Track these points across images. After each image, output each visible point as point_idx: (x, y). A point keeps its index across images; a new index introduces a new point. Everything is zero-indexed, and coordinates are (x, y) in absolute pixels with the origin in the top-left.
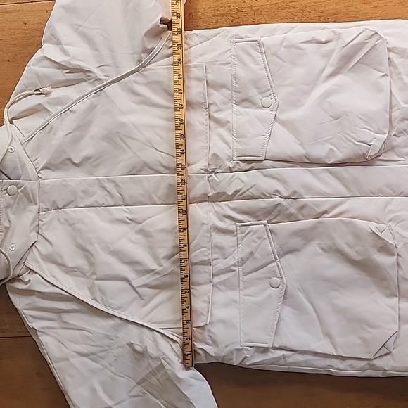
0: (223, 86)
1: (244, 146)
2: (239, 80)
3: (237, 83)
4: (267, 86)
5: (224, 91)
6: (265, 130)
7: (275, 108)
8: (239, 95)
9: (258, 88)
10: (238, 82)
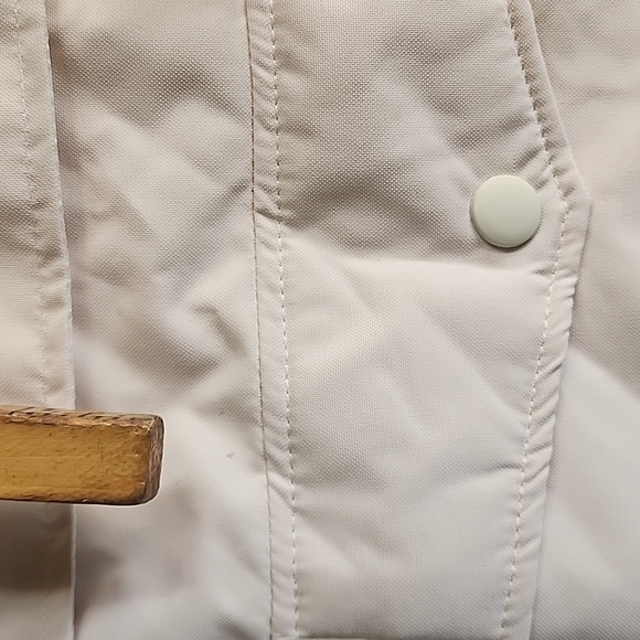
0: (184, 83)
1: (367, 555)
2: (305, 35)
3: (287, 61)
4: (508, 90)
5: (195, 121)
6: (515, 419)
7: (570, 253)
8: (302, 153)
9: (446, 105)
10: (302, 51)
